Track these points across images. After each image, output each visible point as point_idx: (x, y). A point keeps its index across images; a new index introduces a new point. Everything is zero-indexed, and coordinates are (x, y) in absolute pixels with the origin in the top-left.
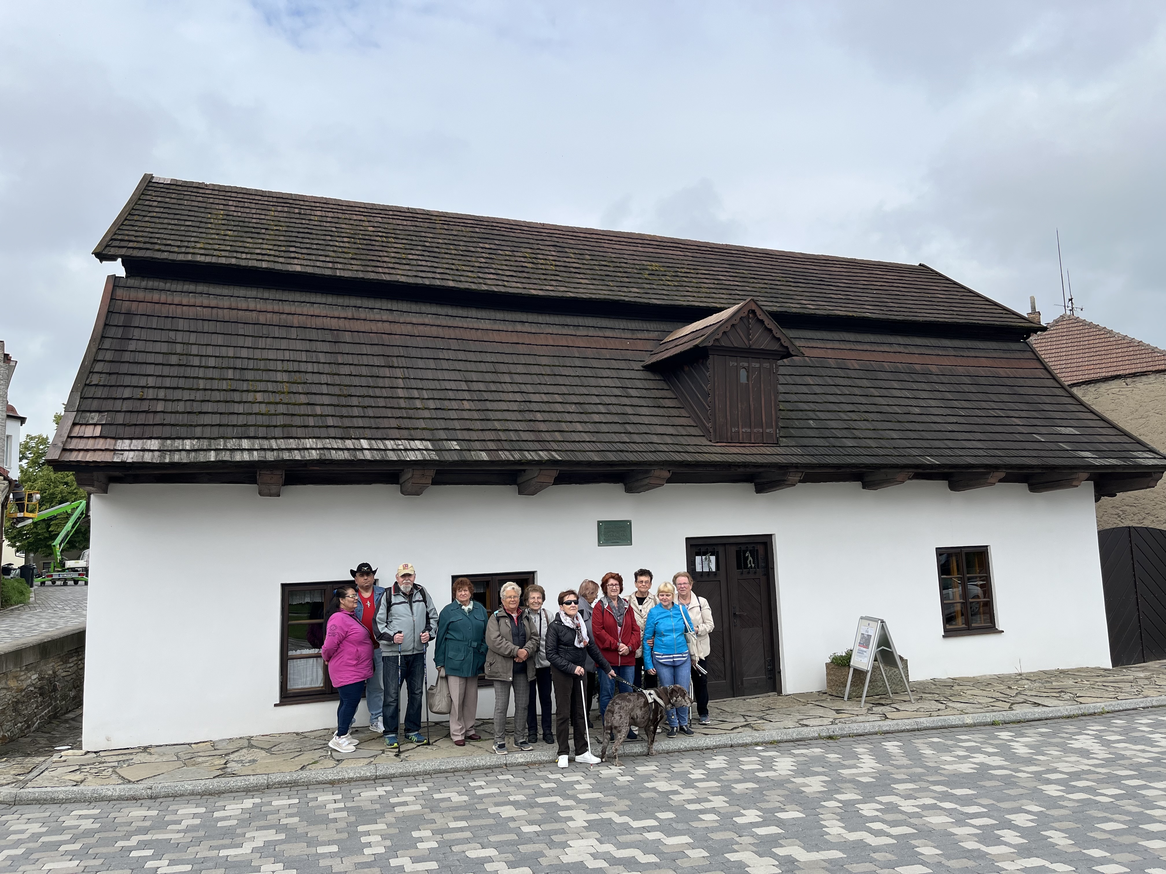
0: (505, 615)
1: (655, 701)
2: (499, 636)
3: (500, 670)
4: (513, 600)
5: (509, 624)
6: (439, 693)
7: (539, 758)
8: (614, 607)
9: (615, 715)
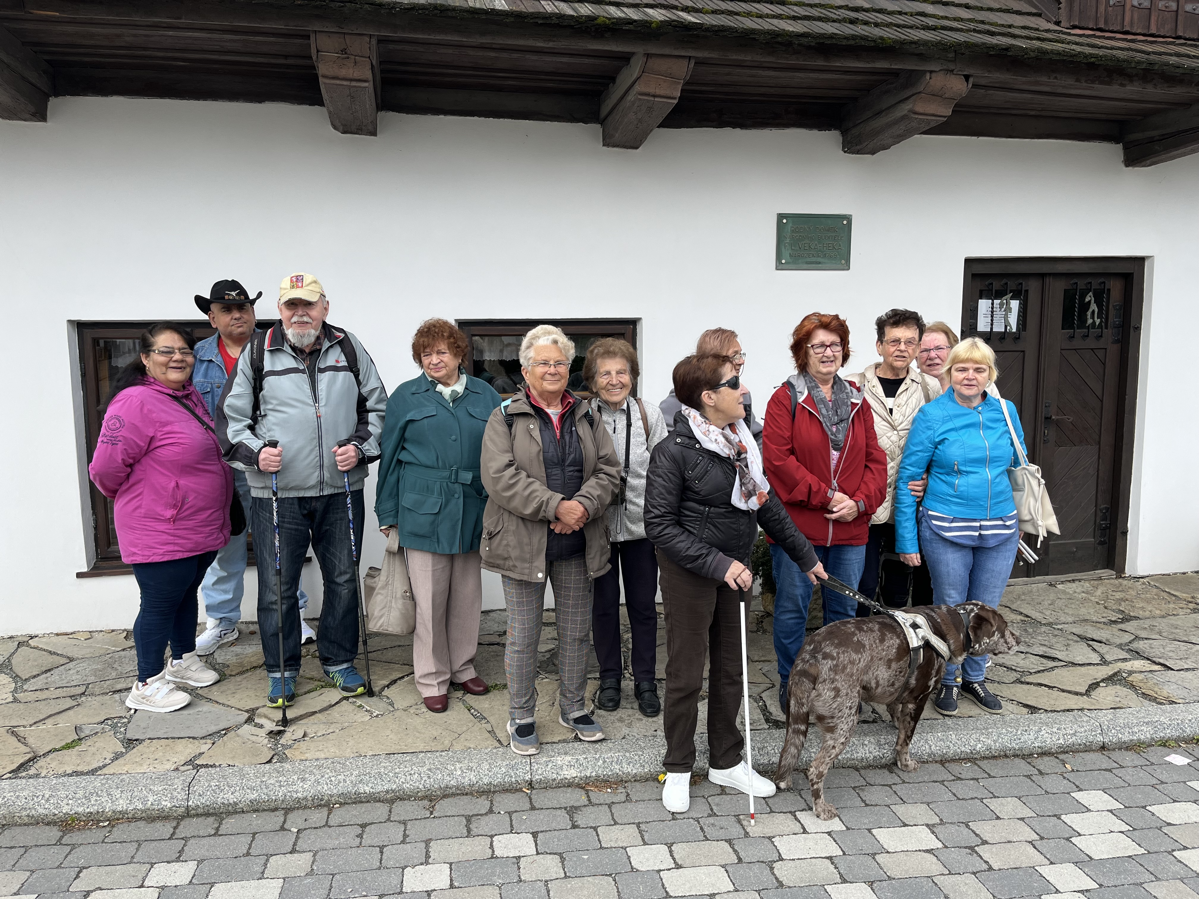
0: (528, 409)
1: (927, 645)
2: (510, 465)
3: (514, 553)
4: (552, 370)
5: (537, 434)
6: (383, 588)
7: (616, 768)
8: (823, 401)
9: (820, 687)
